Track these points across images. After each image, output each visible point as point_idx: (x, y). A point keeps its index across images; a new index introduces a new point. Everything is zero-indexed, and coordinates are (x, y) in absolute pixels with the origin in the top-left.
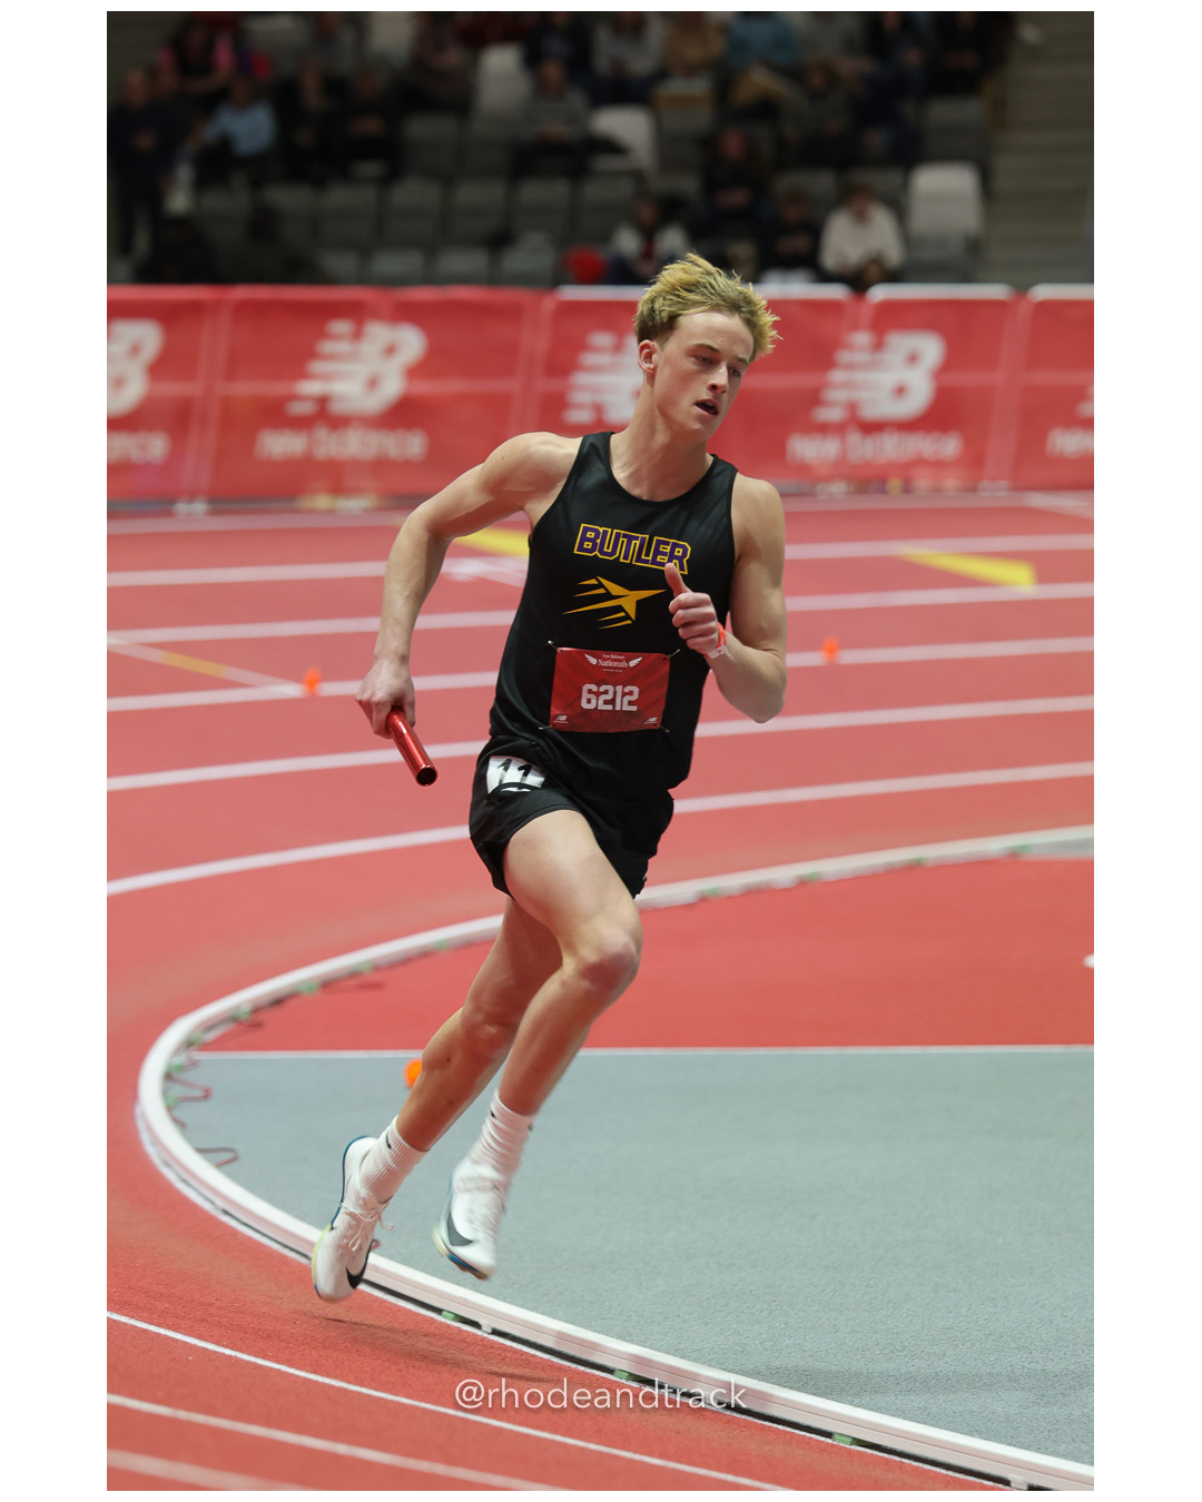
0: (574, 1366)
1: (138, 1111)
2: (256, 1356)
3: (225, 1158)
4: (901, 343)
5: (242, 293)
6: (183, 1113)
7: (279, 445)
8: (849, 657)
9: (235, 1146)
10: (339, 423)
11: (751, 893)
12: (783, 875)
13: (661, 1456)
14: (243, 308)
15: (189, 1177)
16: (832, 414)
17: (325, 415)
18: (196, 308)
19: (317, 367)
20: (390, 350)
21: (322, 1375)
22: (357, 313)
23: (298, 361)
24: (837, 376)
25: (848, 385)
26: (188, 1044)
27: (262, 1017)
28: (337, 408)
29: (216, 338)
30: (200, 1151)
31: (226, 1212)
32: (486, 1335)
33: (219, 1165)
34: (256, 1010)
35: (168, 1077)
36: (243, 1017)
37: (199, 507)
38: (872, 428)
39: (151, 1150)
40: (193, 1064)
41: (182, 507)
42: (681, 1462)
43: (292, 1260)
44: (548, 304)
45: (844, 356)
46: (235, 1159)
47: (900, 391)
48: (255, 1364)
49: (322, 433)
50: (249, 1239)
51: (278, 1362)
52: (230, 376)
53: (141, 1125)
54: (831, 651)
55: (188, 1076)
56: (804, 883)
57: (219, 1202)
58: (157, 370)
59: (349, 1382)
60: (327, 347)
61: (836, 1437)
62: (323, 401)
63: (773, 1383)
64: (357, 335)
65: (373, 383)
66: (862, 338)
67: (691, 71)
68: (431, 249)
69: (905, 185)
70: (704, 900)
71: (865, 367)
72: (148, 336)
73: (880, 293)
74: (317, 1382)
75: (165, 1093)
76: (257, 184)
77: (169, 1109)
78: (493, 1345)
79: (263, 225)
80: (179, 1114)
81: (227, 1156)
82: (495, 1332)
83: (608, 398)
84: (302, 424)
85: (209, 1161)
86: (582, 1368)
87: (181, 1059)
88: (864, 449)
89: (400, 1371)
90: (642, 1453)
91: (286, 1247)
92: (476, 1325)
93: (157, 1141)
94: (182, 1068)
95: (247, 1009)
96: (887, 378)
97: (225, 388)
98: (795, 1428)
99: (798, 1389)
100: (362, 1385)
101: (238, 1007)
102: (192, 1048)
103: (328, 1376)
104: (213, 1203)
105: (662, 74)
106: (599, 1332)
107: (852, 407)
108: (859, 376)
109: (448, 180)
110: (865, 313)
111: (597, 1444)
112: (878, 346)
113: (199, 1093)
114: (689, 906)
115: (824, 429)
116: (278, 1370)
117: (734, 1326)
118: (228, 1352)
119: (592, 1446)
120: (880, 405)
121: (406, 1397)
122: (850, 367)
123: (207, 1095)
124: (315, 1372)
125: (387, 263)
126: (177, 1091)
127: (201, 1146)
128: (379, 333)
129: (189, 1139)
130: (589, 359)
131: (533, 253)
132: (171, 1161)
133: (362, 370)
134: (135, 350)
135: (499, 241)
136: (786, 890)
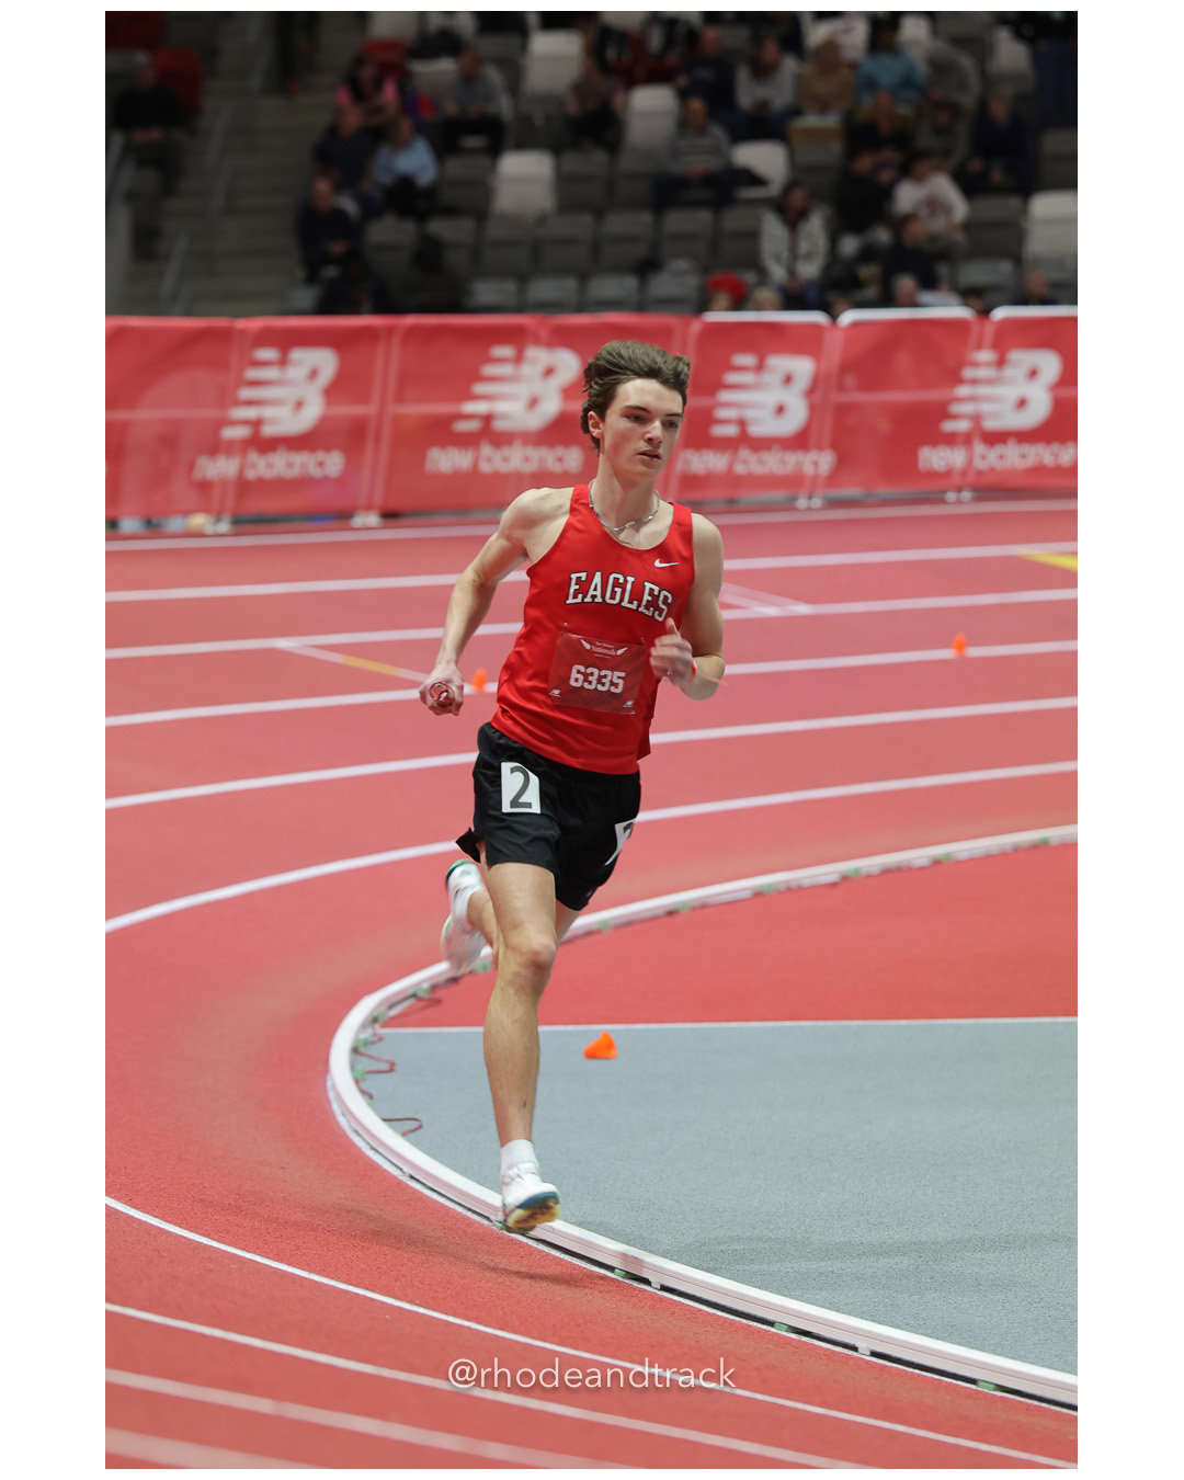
0: (737, 1319)
1: (329, 1084)
2: (446, 1314)
3: (410, 1126)
4: (1022, 358)
5: (411, 320)
6: (371, 1084)
7: (446, 460)
8: (974, 652)
9: (417, 1117)
10: (502, 440)
11: (887, 872)
12: (919, 856)
13: (822, 1405)
14: (411, 332)
15: (378, 1145)
16: (962, 426)
17: (489, 433)
18: (370, 334)
19: (480, 388)
20: (549, 372)
21: (509, 1331)
22: (518, 338)
23: (464, 382)
24: (963, 391)
25: (972, 399)
26: (374, 1020)
27: (438, 994)
28: (499, 425)
29: (388, 361)
30: (385, 1120)
31: (412, 1177)
32: (653, 1290)
33: (404, 1134)
34: (434, 988)
35: (355, 1050)
36: (421, 994)
37: (373, 519)
38: (995, 438)
39: (342, 1121)
40: (380, 1039)
41: (360, 520)
42: (839, 1410)
43: (475, 1222)
44: (695, 327)
45: (968, 373)
46: (420, 1127)
47: (1022, 403)
48: (447, 1321)
49: (486, 450)
50: (436, 1202)
51: (468, 1320)
52: (400, 399)
53: (331, 1095)
54: (960, 647)
55: (373, 1050)
56: (937, 862)
57: (405, 1168)
58: (332, 392)
59: (533, 1338)
60: (489, 370)
61: (981, 1383)
62: (487, 419)
63: (921, 1334)
64: (518, 359)
65: (533, 403)
66: (986, 356)
67: (823, 107)
68: (583, 277)
69: (1024, 211)
70: (845, 878)
71: (989, 382)
72: (325, 361)
73: (1001, 313)
74: (504, 1338)
75: (353, 1067)
76: (422, 217)
77: (357, 1081)
78: (662, 1299)
79: (429, 255)
80: (364, 1086)
81: (414, 1125)
82: (664, 1288)
83: (749, 414)
84: (468, 441)
85: (396, 1130)
86: (744, 1321)
87: (365, 1035)
88: (990, 459)
89: (579, 1326)
90: (804, 1402)
91: (469, 1209)
92: (647, 1282)
93: (347, 1112)
94: (368, 1043)
95: (426, 986)
96: (1011, 393)
97: (394, 409)
98: (942, 1375)
99: (943, 1339)
100: (545, 1341)
101: (419, 984)
102: (377, 1026)
103: (514, 1332)
104: (401, 1170)
105: (796, 112)
106: (760, 1288)
107: (977, 418)
108: (981, 390)
109: (599, 214)
110: (989, 330)
111: (763, 1393)
112: (1001, 363)
113: (385, 1067)
114: (833, 885)
115: (951, 440)
116: (469, 1328)
117: (883, 1281)
118: (422, 1310)
119: (759, 1396)
120: (1004, 417)
121: (587, 1351)
122: (974, 382)
123: (392, 1070)
124: (502, 1329)
125: (543, 289)
126: (365, 1064)
127: (387, 1117)
128: (538, 356)
129: (376, 1110)
130: (731, 378)
131: (677, 278)
132: (359, 1128)
133: (523, 391)
134: (313, 374)
135: (647, 267)
136: (923, 869)
